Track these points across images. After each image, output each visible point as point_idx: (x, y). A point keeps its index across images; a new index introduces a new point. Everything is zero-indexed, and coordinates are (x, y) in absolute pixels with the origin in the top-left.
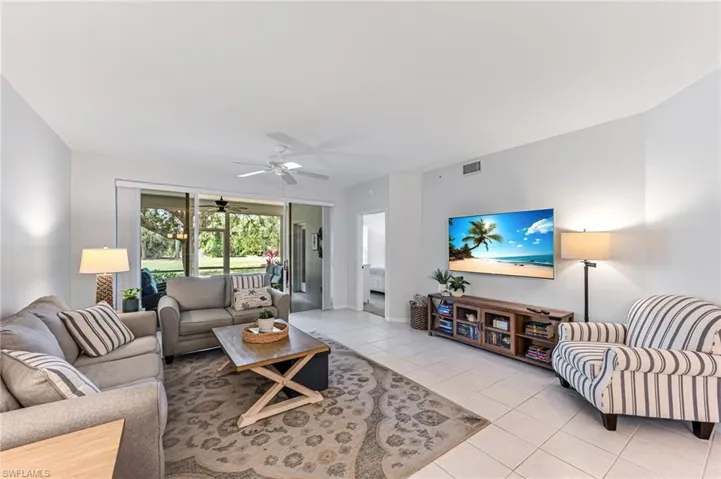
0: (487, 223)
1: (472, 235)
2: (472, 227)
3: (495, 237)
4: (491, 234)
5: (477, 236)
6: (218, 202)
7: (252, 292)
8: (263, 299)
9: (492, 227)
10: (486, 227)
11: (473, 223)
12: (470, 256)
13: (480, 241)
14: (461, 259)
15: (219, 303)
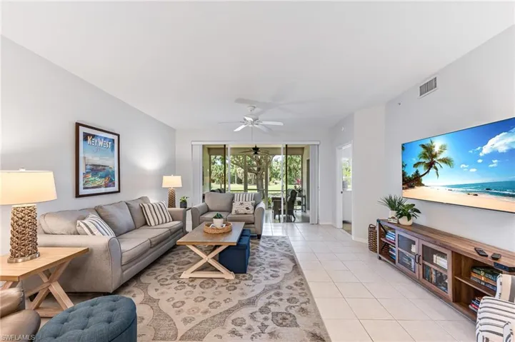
0: (437, 145)
1: (422, 160)
2: (422, 150)
3: (446, 161)
4: (441, 157)
5: (427, 161)
6: (254, 149)
7: (242, 204)
8: (247, 208)
9: (443, 148)
10: (436, 149)
11: (423, 146)
12: (421, 184)
13: (430, 165)
14: (412, 187)
15: (226, 209)
